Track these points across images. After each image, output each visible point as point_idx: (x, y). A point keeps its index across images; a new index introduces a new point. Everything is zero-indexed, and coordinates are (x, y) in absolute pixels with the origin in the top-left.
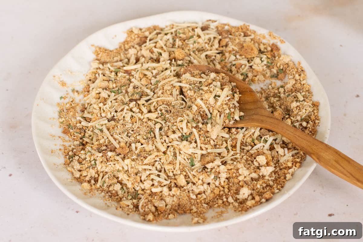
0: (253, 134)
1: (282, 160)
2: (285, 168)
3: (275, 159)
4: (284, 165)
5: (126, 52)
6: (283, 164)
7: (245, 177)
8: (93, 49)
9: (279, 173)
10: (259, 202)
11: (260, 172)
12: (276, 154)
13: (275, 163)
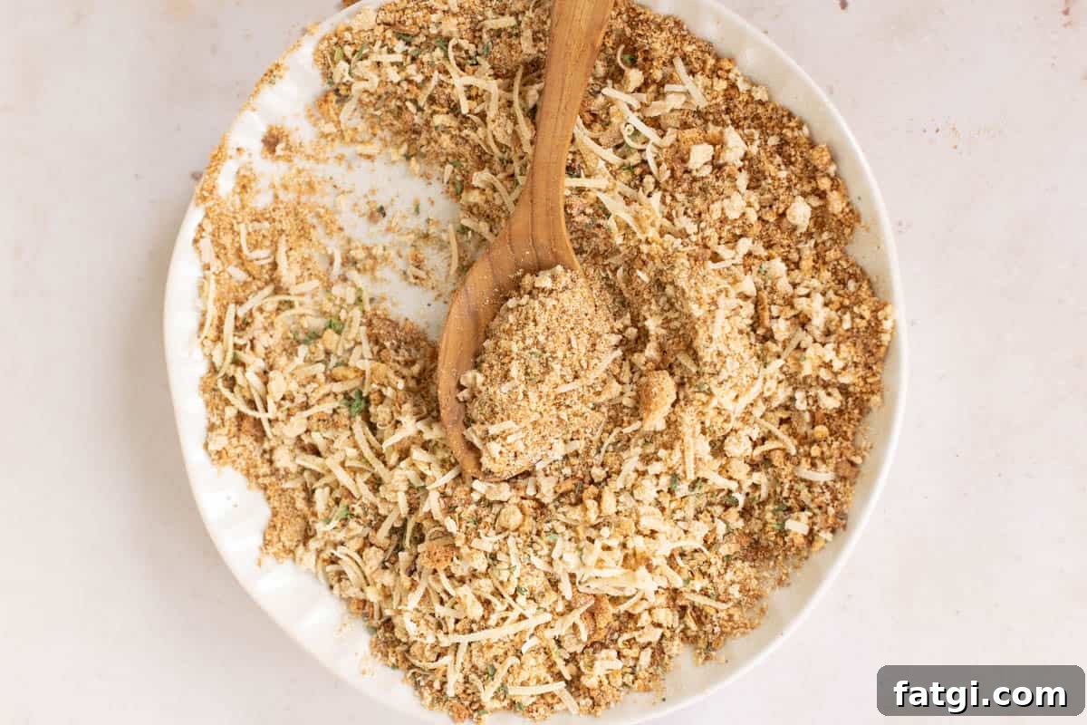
0: (608, 164)
1: (700, 101)
2: (728, 98)
3: (690, 119)
4: (718, 100)
5: (282, 472)
6: (714, 102)
7: (749, 205)
8: (269, 561)
9: (741, 116)
10: (832, 179)
11: (734, 165)
12: (676, 114)
13: (702, 121)
